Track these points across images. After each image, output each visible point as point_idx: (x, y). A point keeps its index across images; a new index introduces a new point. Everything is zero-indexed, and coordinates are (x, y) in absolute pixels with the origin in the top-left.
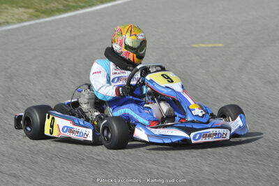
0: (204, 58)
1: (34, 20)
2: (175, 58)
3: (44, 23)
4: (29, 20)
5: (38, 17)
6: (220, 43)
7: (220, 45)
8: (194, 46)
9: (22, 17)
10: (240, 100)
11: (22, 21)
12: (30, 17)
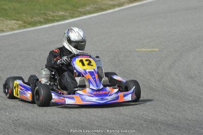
0: (144, 59)
1: (22, 29)
2: (123, 59)
3: (30, 31)
4: (18, 29)
5: (25, 27)
6: (156, 48)
7: (156, 50)
8: (137, 50)
9: (14, 27)
10: (169, 89)
11: (13, 29)
12: (19, 27)
